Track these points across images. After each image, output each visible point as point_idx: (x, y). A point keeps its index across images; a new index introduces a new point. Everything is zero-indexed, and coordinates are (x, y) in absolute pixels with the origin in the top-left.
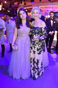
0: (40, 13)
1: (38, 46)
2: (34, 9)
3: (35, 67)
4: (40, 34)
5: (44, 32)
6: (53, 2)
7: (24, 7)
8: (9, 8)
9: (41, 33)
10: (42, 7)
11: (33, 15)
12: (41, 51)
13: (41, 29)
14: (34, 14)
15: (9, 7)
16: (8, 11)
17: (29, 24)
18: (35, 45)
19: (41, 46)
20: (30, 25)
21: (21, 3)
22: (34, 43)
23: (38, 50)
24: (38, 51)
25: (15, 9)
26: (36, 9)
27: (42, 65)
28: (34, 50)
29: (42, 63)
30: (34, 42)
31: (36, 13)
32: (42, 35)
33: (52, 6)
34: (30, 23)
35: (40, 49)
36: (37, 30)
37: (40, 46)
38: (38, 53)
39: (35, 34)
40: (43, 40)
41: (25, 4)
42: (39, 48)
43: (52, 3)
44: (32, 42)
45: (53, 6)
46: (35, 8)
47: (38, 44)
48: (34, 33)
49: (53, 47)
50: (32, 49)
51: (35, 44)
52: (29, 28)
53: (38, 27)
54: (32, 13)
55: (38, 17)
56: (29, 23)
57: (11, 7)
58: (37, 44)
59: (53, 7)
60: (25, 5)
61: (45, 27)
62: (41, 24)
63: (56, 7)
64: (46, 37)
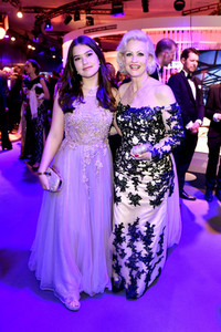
0: (150, 55)
1: (152, 175)
2: (128, 40)
3: (139, 254)
4: (156, 131)
5: (169, 124)
6: (191, 12)
7: (85, 32)
8: (31, 37)
9: (157, 127)
10: (151, 33)
11: (125, 61)
12: (163, 192)
13: (158, 113)
14: (129, 59)
15: (33, 32)
16: (30, 47)
17: (109, 97)
18: (140, 173)
19: (163, 177)
20: (113, 100)
21: (77, 18)
22: (135, 167)
23: (150, 190)
24: (151, 194)
25: (55, 37)
26: (138, 39)
27: (161, 242)
28: (134, 193)
29: (162, 236)
30: (135, 163)
31: (135, 54)
32: (163, 137)
33: (188, 28)
34: (114, 92)
35: (158, 187)
36: (145, 117)
37: (157, 174)
38: (152, 203)
39: (137, 133)
40: (166, 153)
41: (90, 21)
42: (153, 183)
43: (188, 17)
44: (126, 165)
45: (193, 28)
46: (133, 34)
47: (150, 169)
48: (131, 129)
49: (193, 177)
50: (123, 190)
51: (138, 170)
52: (108, 111)
53: (148, 109)
54: (123, 54)
55: (142, 69)
56: (109, 93)
57: (40, 32)
58: (146, 169)
59: (192, 31)
60: (92, 24)
61: (173, 106)
62: (159, 97)
63: (202, 31)
64: (179, 143)
